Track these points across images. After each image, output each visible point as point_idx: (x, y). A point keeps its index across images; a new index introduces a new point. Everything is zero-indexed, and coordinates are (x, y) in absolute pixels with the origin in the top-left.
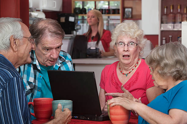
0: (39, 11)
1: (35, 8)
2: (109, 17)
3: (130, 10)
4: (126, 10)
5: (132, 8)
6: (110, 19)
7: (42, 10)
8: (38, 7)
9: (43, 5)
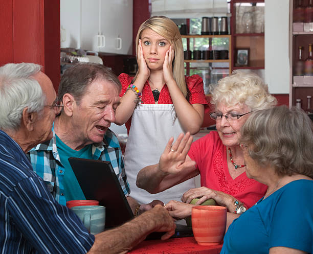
0: (93, 54)
1: (86, 51)
2: (210, 64)
3: (246, 52)
4: (239, 52)
5: (249, 49)
6: (213, 68)
7: (97, 54)
8: (91, 49)
9: (99, 45)
